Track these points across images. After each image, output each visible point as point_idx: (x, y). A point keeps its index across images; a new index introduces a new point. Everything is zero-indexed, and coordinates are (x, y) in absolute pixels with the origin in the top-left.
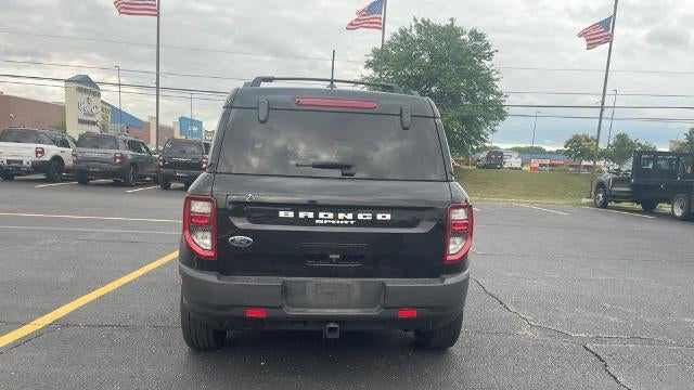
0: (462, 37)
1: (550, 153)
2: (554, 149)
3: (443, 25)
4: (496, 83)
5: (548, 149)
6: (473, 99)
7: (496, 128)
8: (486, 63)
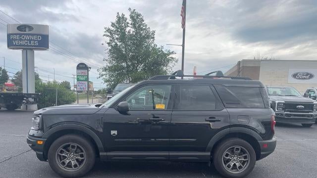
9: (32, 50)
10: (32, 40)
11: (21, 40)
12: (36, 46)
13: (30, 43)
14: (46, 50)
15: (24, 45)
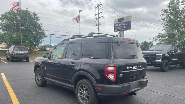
0: (30, 14)
1: (53, 46)
2: (54, 45)
3: (24, 10)
4: (42, 27)
5: (52, 45)
6: (36, 31)
7: (43, 40)
8: (38, 22)
9: (123, 31)
10: (123, 26)
11: (119, 26)
12: (125, 28)
13: (122, 27)
14: (129, 29)
15: (120, 29)
